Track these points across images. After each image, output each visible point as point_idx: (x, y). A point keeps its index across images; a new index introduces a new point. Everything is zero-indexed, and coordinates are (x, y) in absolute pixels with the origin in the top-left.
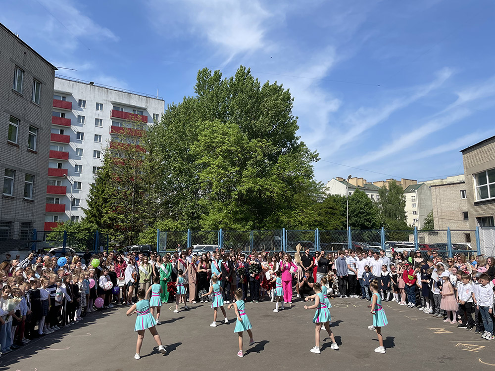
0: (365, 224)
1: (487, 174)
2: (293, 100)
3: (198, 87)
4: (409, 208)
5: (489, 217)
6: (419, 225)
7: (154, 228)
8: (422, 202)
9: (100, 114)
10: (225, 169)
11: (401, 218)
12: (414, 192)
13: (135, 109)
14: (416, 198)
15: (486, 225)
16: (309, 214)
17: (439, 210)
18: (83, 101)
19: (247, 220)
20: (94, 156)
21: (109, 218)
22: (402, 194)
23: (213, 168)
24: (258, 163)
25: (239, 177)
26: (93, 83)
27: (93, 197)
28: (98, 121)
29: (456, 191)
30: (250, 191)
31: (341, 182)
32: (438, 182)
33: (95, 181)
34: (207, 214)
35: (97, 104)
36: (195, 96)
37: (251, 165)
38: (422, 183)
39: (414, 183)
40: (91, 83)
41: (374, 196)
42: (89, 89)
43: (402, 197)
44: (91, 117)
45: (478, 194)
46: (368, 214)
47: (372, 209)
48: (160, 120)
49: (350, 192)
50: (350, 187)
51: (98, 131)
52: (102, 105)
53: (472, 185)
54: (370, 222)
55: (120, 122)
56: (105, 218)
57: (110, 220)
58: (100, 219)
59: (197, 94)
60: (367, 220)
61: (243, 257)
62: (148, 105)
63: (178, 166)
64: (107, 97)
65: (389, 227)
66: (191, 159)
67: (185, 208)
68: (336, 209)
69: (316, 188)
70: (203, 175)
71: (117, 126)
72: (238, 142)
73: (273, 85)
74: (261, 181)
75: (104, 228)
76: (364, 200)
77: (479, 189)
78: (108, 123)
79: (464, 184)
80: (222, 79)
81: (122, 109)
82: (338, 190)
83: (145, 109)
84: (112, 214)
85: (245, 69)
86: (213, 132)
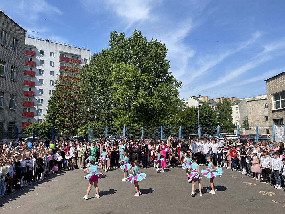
0: (209, 123)
1: (280, 94)
2: (167, 50)
3: (111, 42)
4: (234, 114)
5: (280, 119)
6: (239, 124)
7: (86, 126)
8: (242, 110)
9: (53, 59)
10: (127, 91)
11: (229, 120)
12: (237, 104)
13: (73, 56)
14: (238, 108)
15: (278, 124)
16: (176, 118)
17: (252, 115)
18: (43, 51)
19: (140, 121)
20: (50, 84)
21: (60, 120)
22: (230, 106)
23: (120, 91)
24: (146, 88)
25: (135, 96)
26: (48, 40)
27: (50, 108)
28: (52, 63)
29: (261, 104)
30: (141, 104)
31: (194, 99)
32: (251, 99)
33: (51, 98)
34: (117, 118)
35: (51, 53)
36: (109, 48)
37: (143, 89)
38: (242, 99)
39: (237, 100)
40: (47, 40)
41: (214, 107)
42: (46, 44)
43: (230, 107)
44: (48, 61)
45: (275, 106)
46: (210, 118)
47: (212, 115)
48: (88, 62)
49: (200, 105)
50: (200, 102)
51: (52, 69)
52: (54, 53)
53: (271, 100)
54: (212, 122)
55: (65, 63)
56: (57, 120)
57: (60, 121)
58: (54, 121)
59: (110, 47)
60: (210, 121)
61: (138, 143)
62: (81, 53)
63: (99, 89)
64: (57, 49)
65: (222, 125)
66: (107, 85)
67: (104, 114)
68: (192, 115)
69: (180, 102)
70: (114, 95)
71: (63, 66)
72: (135, 76)
73: (155, 42)
74: (148, 99)
75: (57, 126)
76: (208, 110)
77: (275, 103)
78: (58, 64)
79: (266, 100)
80: (125, 37)
81: (66, 56)
82: (193, 104)
83: (79, 56)
84: (61, 118)
85: (138, 32)
86: (120, 70)
